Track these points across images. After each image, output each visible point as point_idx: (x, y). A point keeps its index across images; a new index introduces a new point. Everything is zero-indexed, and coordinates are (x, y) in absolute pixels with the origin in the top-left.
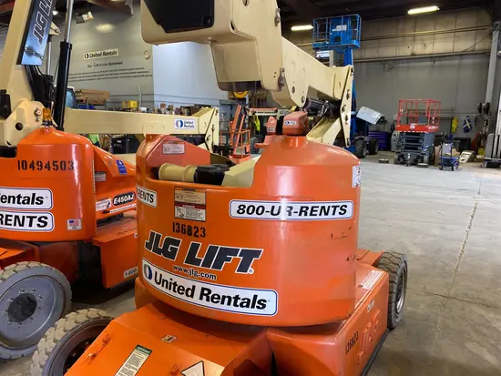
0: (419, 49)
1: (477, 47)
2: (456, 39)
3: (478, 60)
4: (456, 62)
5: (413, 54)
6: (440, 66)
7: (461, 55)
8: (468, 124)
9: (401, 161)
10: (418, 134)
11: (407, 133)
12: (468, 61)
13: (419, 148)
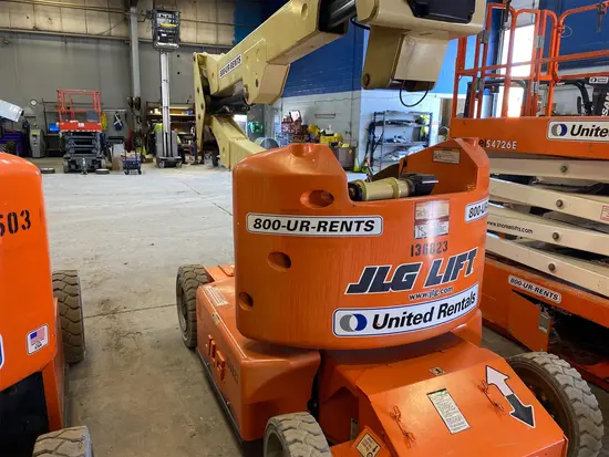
0: (42, 22)
1: (113, 32)
2: (88, 19)
3: (116, 48)
4: (92, 46)
5: (35, 29)
6: (75, 49)
7: (98, 39)
8: (119, 121)
9: (74, 168)
10: (89, 134)
11: (75, 133)
12: (106, 47)
13: (93, 151)
